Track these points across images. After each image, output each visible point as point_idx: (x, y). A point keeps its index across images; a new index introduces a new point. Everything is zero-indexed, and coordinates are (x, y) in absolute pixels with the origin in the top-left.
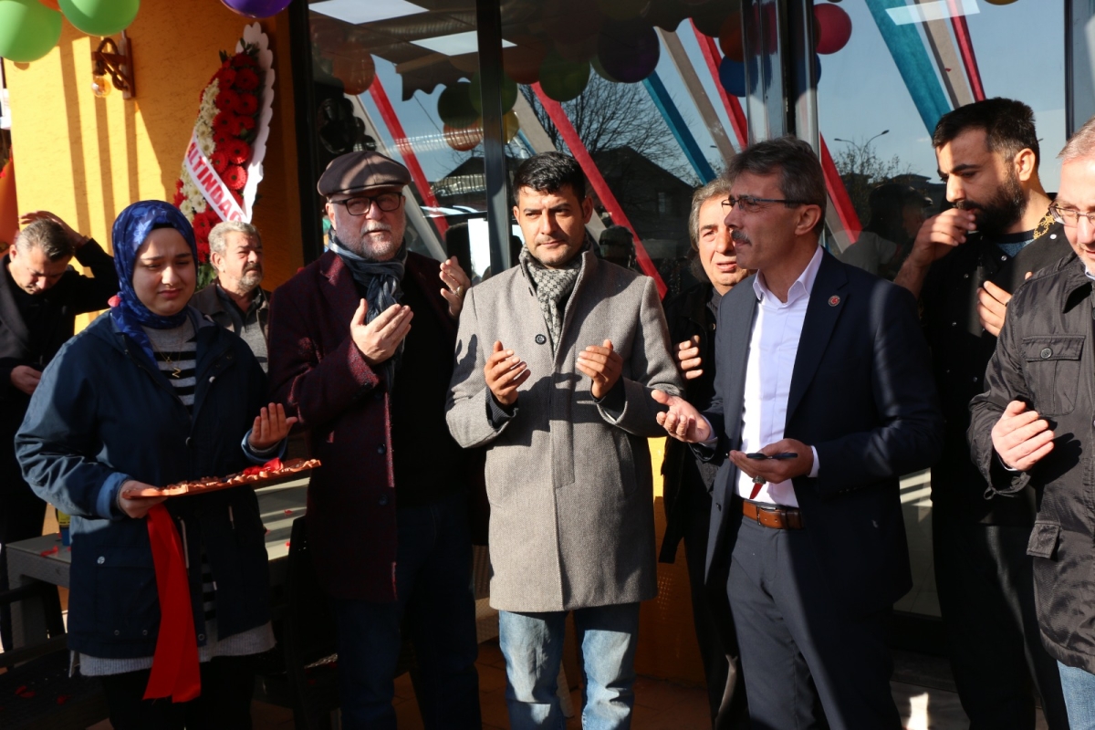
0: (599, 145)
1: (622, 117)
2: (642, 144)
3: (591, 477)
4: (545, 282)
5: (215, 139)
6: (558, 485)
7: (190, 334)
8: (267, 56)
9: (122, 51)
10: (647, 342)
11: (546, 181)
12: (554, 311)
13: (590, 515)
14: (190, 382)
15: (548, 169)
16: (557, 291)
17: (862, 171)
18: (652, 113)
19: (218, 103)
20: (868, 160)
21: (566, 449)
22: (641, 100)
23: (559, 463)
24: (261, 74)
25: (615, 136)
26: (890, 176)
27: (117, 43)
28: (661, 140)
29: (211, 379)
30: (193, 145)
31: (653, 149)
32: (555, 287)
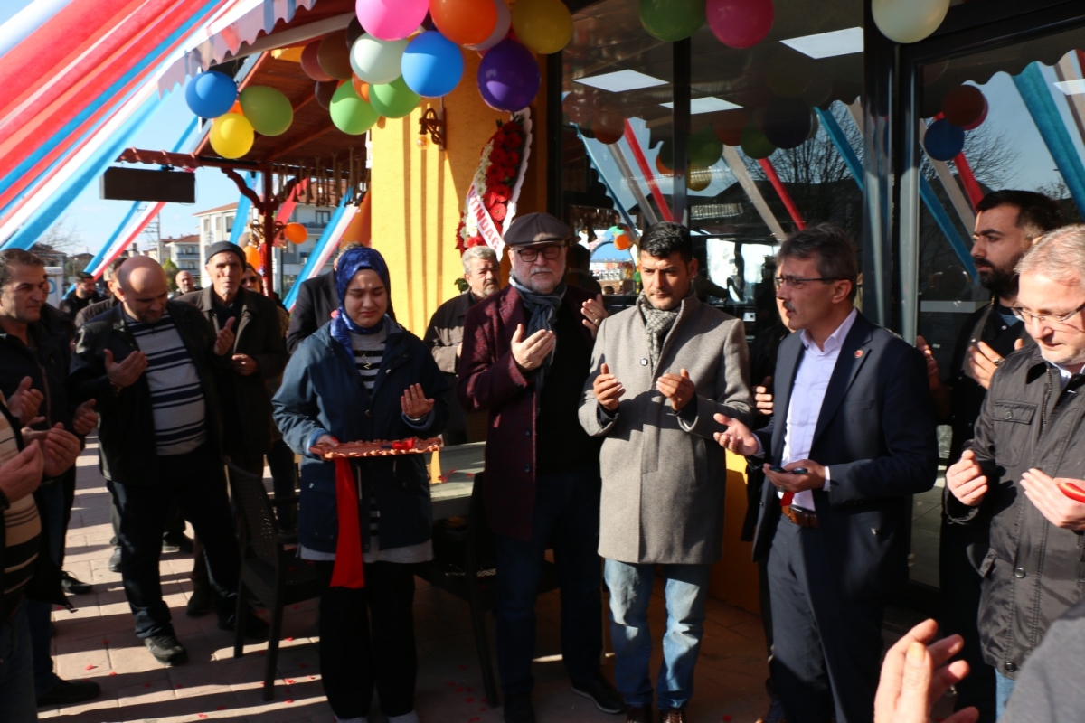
3: (671, 467)
4: (652, 319)
5: (487, 184)
6: (645, 471)
7: (384, 338)
8: (529, 124)
9: (439, 117)
10: (728, 370)
11: (658, 250)
12: (655, 342)
13: (667, 496)
14: (374, 372)
15: (661, 240)
16: (660, 327)
19: (491, 158)
21: (653, 445)
23: (647, 455)
24: (523, 137)
27: (436, 112)
29: (388, 371)
30: (473, 188)
32: (658, 323)
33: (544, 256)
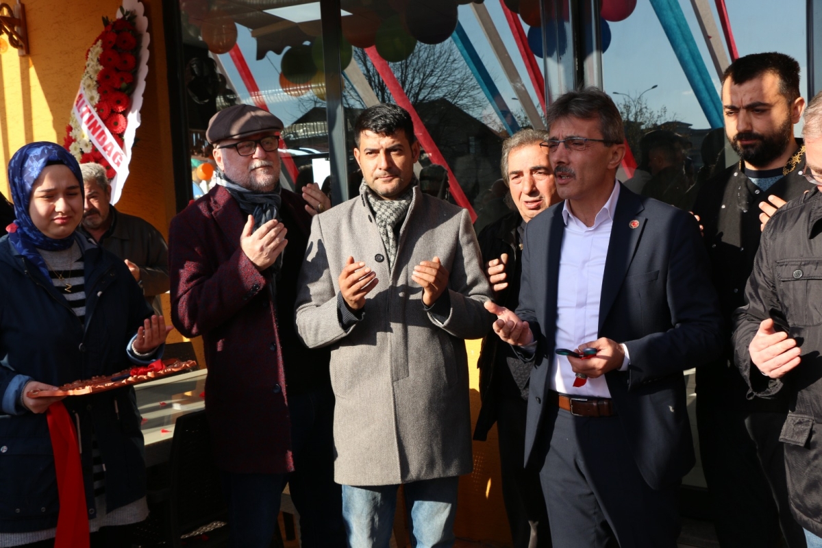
0: (420, 97)
1: (439, 74)
2: (456, 96)
3: (422, 371)
4: (383, 210)
5: (99, 91)
6: (395, 379)
7: (78, 255)
8: (143, 22)
9: (17, 15)
10: (466, 260)
11: (384, 126)
12: (391, 235)
13: (422, 403)
14: (80, 296)
15: (385, 116)
16: (393, 218)
17: (636, 119)
18: (464, 71)
19: (101, 60)
20: (641, 110)
22: (455, 60)
23: (396, 360)
24: (138, 37)
25: (433, 90)
26: (659, 123)
27: (12, 8)
28: (472, 93)
29: (99, 294)
30: (81, 96)
31: (465, 101)
32: (391, 214)
33: (262, 147)
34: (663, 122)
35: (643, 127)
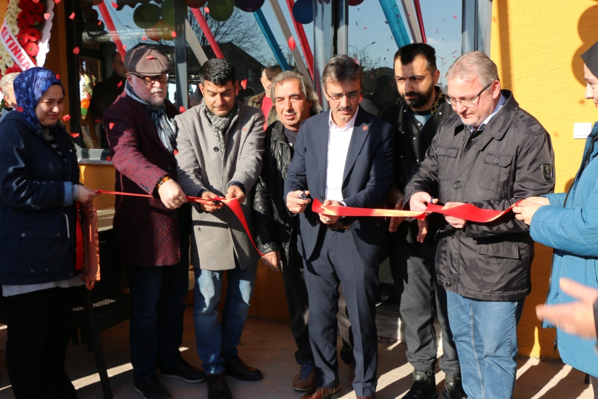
1: (229, 25)
2: (240, 41)
4: (217, 122)
15: (220, 73)
17: (361, 64)
18: (247, 25)
20: (364, 58)
25: (225, 36)
26: (375, 68)
28: (252, 40)
31: (247, 45)
34: (378, 67)
35: (365, 70)
